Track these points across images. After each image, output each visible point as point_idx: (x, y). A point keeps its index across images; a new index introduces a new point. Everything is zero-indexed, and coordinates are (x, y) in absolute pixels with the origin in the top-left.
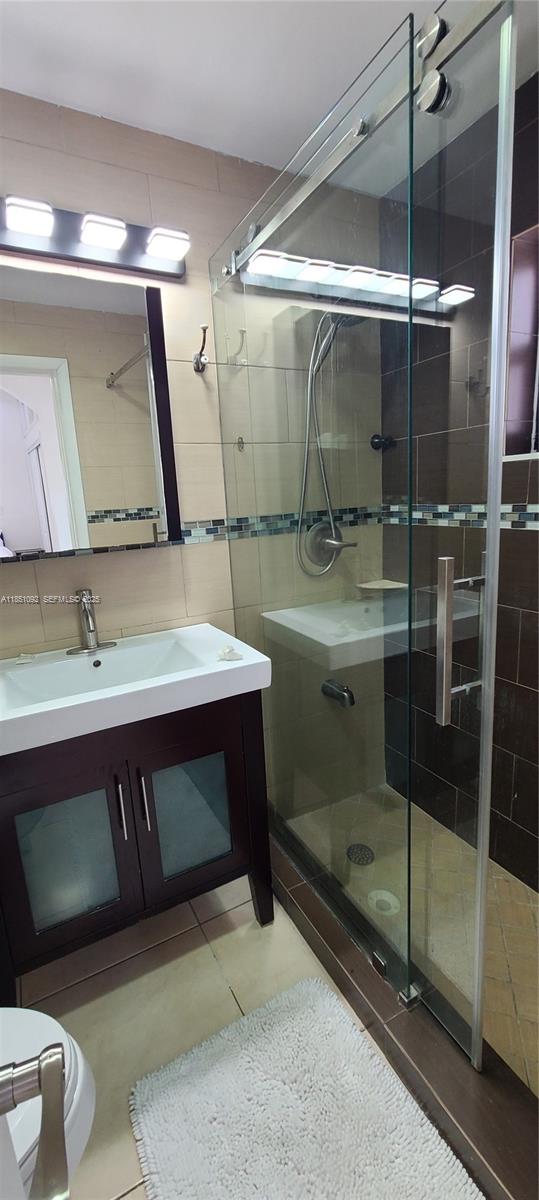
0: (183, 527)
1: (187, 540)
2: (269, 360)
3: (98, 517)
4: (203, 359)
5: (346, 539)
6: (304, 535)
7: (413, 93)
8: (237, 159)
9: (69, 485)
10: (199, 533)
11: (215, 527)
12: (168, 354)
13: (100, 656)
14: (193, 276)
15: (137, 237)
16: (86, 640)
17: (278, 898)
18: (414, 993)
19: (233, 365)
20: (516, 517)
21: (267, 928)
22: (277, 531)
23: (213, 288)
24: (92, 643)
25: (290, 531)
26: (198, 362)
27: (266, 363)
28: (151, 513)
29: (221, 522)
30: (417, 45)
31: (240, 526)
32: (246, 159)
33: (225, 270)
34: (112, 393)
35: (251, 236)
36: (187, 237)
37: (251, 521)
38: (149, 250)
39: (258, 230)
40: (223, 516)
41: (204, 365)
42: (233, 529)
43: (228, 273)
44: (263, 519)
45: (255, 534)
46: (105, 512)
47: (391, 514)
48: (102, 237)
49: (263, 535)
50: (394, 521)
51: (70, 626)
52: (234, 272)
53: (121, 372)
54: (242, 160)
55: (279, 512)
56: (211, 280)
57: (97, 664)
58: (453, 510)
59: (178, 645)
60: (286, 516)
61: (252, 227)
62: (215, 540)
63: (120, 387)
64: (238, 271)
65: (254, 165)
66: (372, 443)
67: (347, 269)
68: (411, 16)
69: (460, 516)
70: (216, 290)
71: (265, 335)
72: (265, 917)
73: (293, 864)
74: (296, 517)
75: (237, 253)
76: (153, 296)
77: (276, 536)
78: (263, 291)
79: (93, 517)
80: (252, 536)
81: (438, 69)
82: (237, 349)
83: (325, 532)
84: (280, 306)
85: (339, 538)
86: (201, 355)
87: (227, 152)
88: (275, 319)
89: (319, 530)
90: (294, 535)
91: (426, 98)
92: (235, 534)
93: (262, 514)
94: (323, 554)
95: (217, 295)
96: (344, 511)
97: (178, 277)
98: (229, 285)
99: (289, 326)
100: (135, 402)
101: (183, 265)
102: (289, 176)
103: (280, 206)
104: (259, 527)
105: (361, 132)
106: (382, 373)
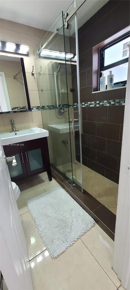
0: (31, 108)
1: (32, 110)
2: (47, 72)
3: (14, 109)
4: (33, 73)
5: (65, 111)
6: (56, 110)
7: (64, 25)
8: (38, 29)
9: (7, 101)
10: (34, 109)
11: (38, 108)
12: (26, 71)
13: (16, 132)
14: (30, 55)
15: (18, 46)
16: (13, 129)
17: (52, 177)
18: (74, 185)
19: (40, 74)
20: (95, 104)
21: (51, 182)
22: (51, 109)
23: (34, 57)
24: (15, 130)
25: (54, 109)
26: (32, 73)
27: (46, 73)
28: (26, 108)
29: (39, 107)
30: (64, 17)
31: (43, 108)
32: (40, 28)
33: (36, 54)
34: (15, 80)
35: (41, 47)
36: (28, 47)
37: (45, 107)
38: (20, 49)
39: (42, 46)
40: (39, 105)
41: (33, 74)
42: (42, 108)
43: (37, 54)
44: (48, 106)
45: (46, 109)
46: (15, 107)
47: (75, 105)
48: (11, 47)
49: (48, 109)
50: (75, 107)
51: (10, 127)
52: (38, 54)
53: (17, 75)
54: (39, 29)
55: (51, 105)
56: (34, 55)
57: (16, 134)
58: (85, 103)
59: (31, 130)
60: (53, 106)
61: (41, 45)
62: (38, 110)
63: (17, 79)
64: (39, 54)
65: (41, 30)
66: (70, 90)
67: (62, 53)
68: (62, 12)
69: (86, 105)
70: (35, 58)
71: (46, 67)
72: (50, 180)
73: (56, 171)
74: (55, 106)
75: (39, 50)
76: (22, 59)
77: (50, 110)
78: (45, 58)
79: (13, 109)
80: (46, 110)
81: (67, 22)
82: (40, 71)
83: (61, 109)
84: (48, 61)
85: (64, 110)
86: (33, 72)
87: (36, 27)
88: (48, 64)
89: (59, 109)
90: (54, 110)
91: (66, 26)
92: (42, 109)
93: (47, 105)
94: (60, 114)
95: (35, 59)
96: (65, 105)
97: (27, 55)
98: (38, 57)
99: (51, 65)
100: (20, 82)
101: (28, 53)
102: (49, 32)
103: (48, 39)
104: (47, 108)
105: (57, 31)
106: (72, 75)
